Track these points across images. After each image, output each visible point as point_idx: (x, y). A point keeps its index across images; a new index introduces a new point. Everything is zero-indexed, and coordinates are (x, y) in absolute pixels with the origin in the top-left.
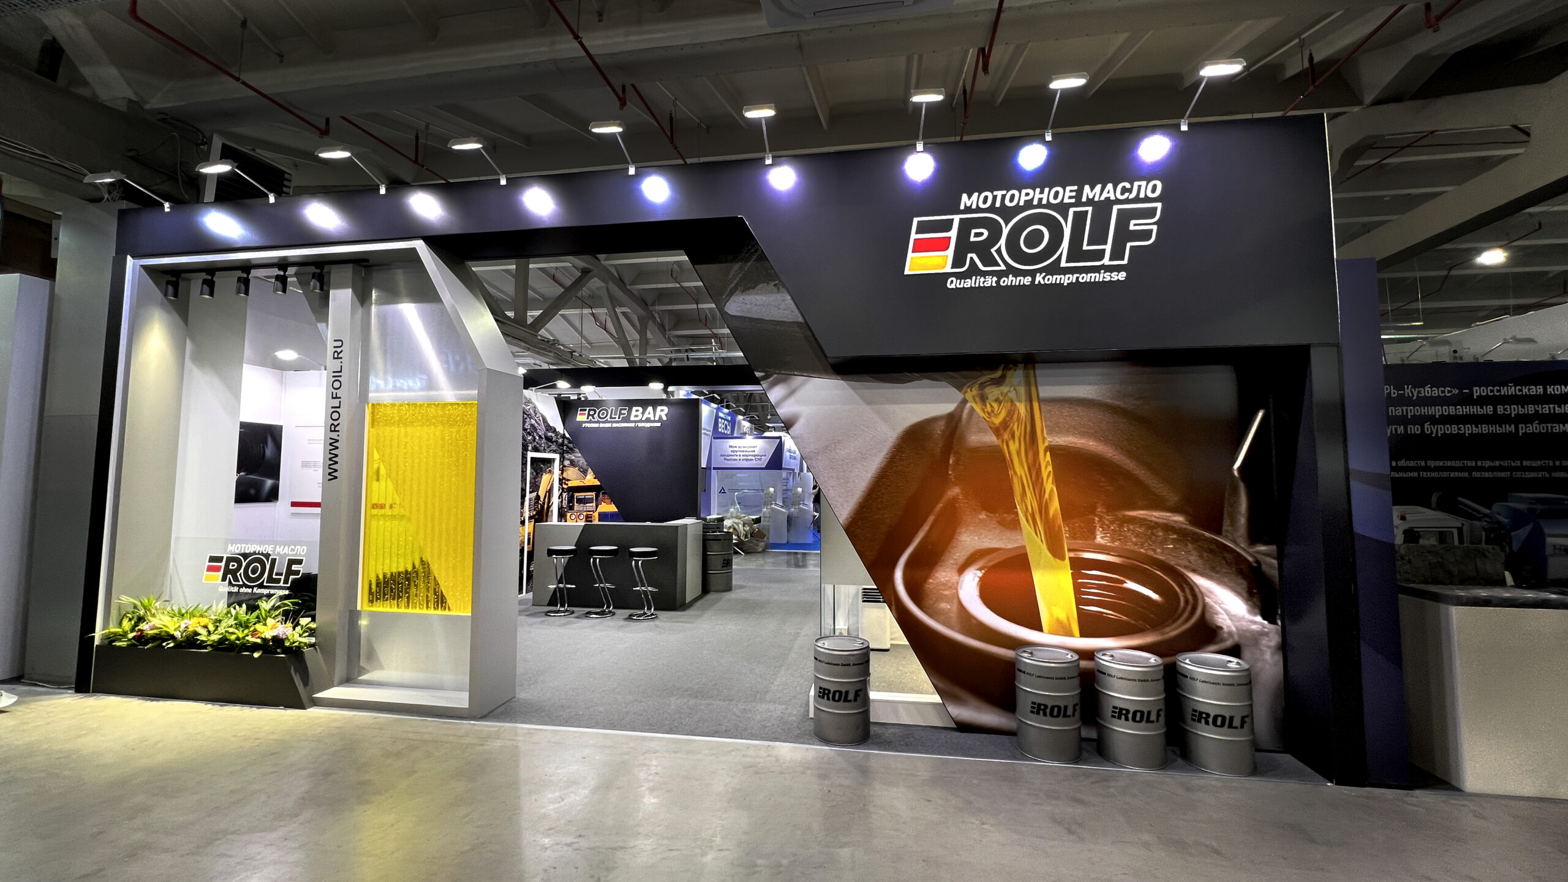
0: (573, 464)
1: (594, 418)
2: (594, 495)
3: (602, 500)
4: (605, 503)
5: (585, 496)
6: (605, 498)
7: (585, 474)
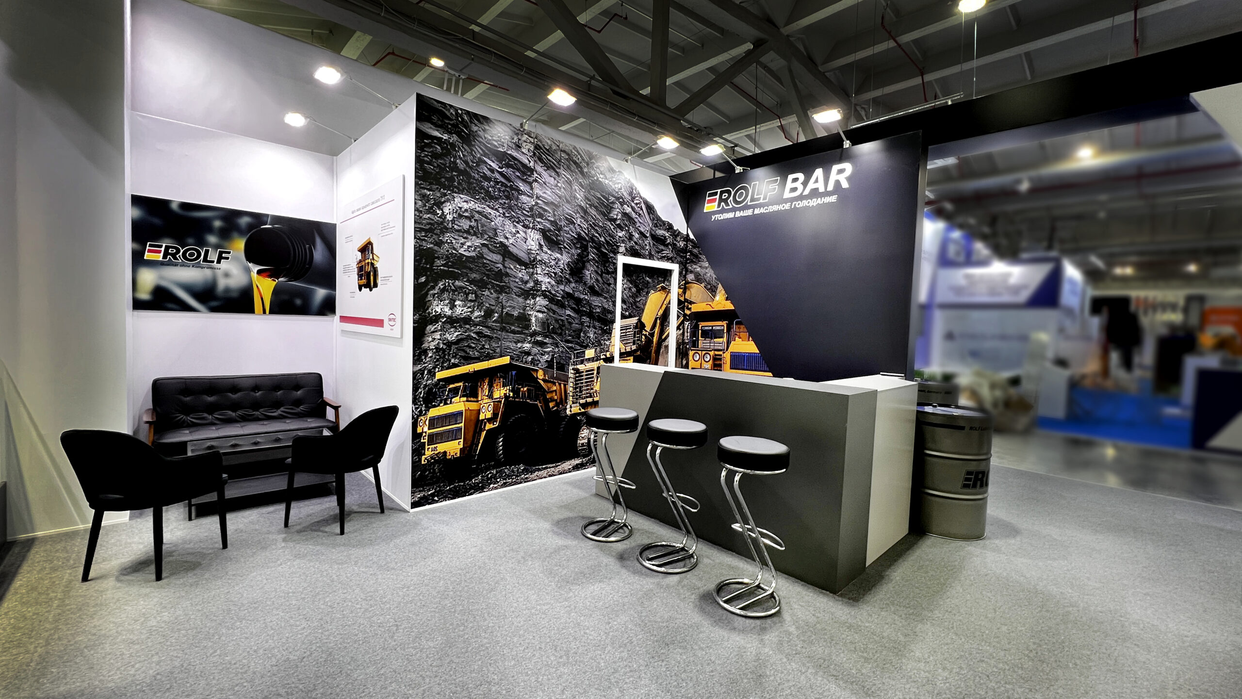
0: (699, 279)
2: (725, 325)
3: (736, 334)
4: (740, 338)
5: (712, 326)
6: (741, 330)
7: (714, 293)
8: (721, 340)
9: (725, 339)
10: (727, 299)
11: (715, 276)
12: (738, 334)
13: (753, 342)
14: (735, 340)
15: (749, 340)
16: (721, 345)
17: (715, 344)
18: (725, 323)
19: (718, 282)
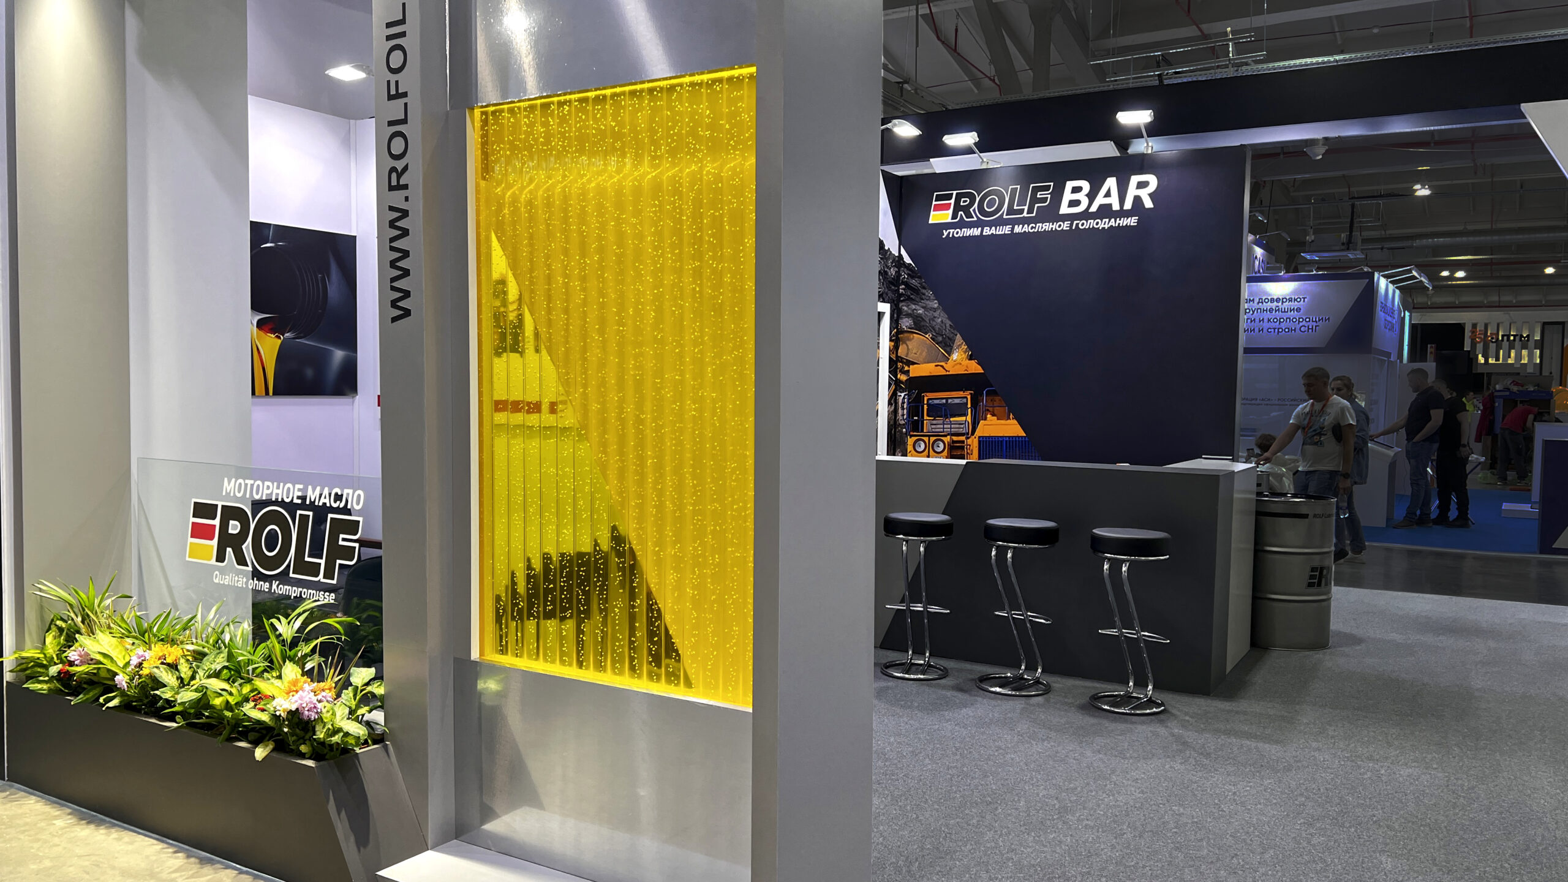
0: (920, 325)
1: (969, 216)
2: (969, 397)
3: (988, 410)
4: (993, 415)
5: (947, 399)
6: (996, 404)
7: (948, 349)
8: (964, 418)
9: (969, 418)
10: (971, 358)
11: (950, 323)
12: (991, 409)
13: (1015, 422)
14: (985, 419)
15: (1009, 418)
16: (962, 426)
17: (953, 426)
18: (968, 394)
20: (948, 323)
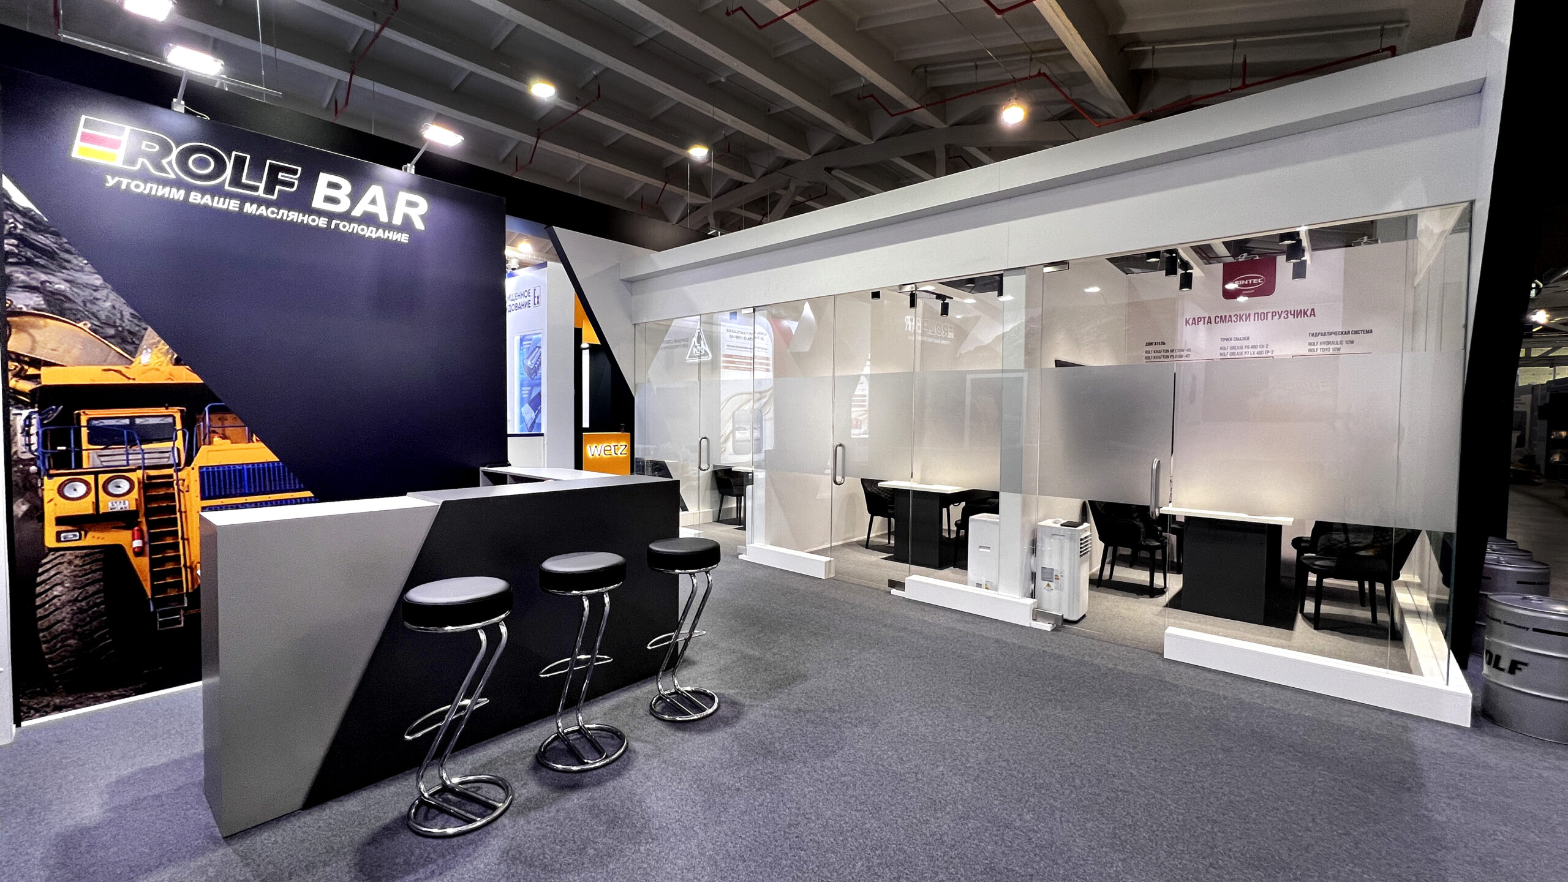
0: (64, 309)
1: (160, 168)
2: (178, 416)
3: (214, 432)
4: (224, 437)
5: (132, 418)
6: (226, 423)
7: (130, 348)
8: (168, 445)
9: (180, 443)
10: (178, 362)
11: (132, 311)
12: (219, 431)
13: (262, 445)
14: (210, 443)
15: (250, 440)
16: (167, 455)
17: (146, 456)
18: (176, 412)
19: (144, 325)
20: (127, 311)
